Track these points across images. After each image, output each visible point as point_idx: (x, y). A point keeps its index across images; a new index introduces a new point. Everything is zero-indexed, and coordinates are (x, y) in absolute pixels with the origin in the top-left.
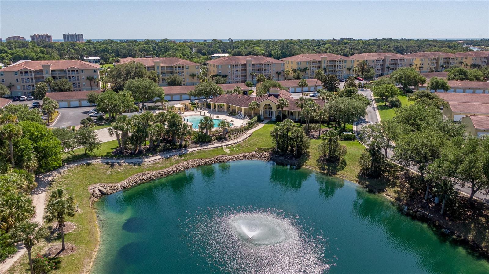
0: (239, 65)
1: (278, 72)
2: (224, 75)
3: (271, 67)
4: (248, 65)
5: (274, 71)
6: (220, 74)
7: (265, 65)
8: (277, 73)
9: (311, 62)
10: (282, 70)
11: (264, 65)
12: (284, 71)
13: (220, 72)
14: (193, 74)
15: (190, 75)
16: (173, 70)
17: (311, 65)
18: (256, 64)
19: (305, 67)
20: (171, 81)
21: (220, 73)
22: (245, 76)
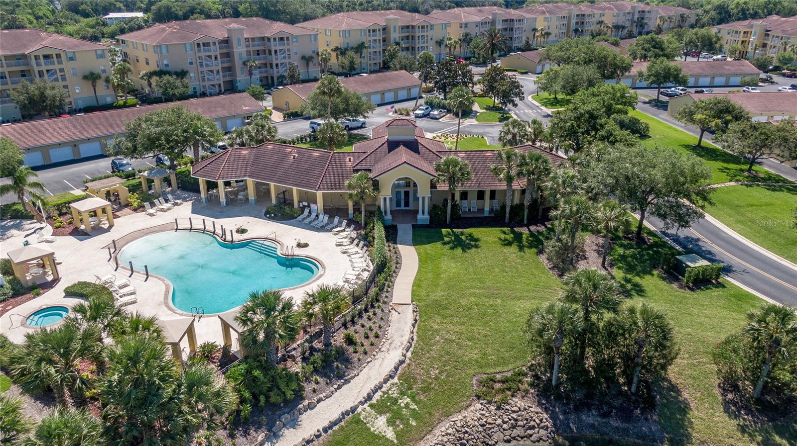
0: (214, 43)
1: (307, 55)
2: (179, 70)
3: (288, 44)
4: (235, 43)
5: (296, 53)
6: (168, 69)
7: (275, 39)
8: (303, 58)
9: (369, 30)
10: (314, 52)
11: (272, 40)
12: (318, 54)
13: (165, 62)
14: (92, 74)
15: (85, 77)
16: (27, 64)
17: (370, 36)
18: (253, 39)
19: (360, 42)
20: (31, 100)
21: (167, 65)
22: (229, 69)
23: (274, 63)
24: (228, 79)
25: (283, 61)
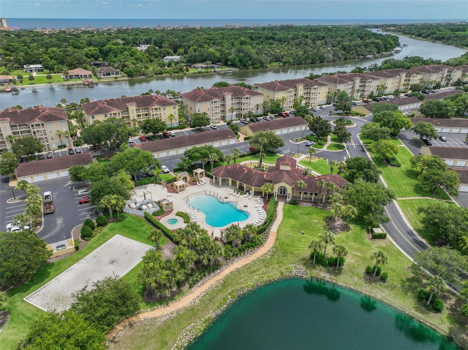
0: (218, 101)
3: (250, 100)
5: (253, 104)
8: (256, 105)
11: (243, 99)
14: (171, 115)
15: (168, 117)
16: (148, 111)
17: (288, 94)
18: (235, 98)
19: (282, 97)
21: (199, 111)
22: (223, 111)
23: (243, 108)
24: (223, 115)
25: (247, 107)
